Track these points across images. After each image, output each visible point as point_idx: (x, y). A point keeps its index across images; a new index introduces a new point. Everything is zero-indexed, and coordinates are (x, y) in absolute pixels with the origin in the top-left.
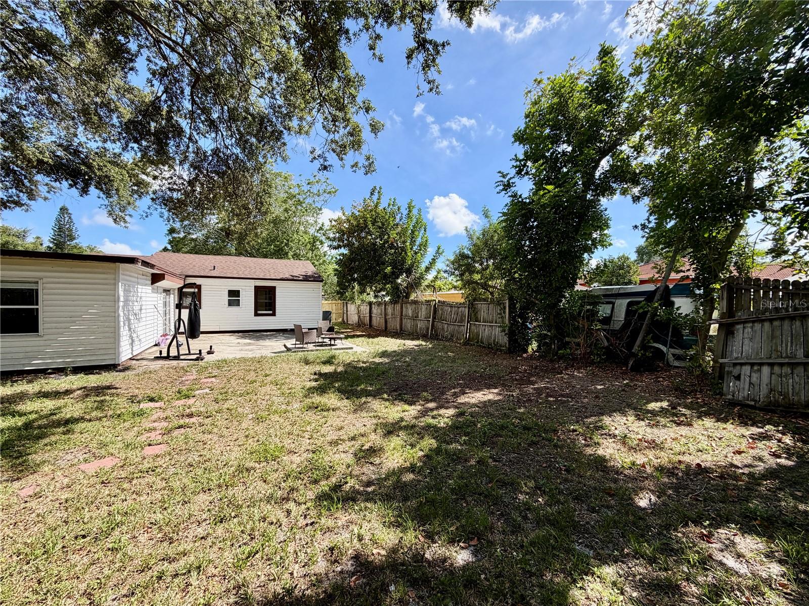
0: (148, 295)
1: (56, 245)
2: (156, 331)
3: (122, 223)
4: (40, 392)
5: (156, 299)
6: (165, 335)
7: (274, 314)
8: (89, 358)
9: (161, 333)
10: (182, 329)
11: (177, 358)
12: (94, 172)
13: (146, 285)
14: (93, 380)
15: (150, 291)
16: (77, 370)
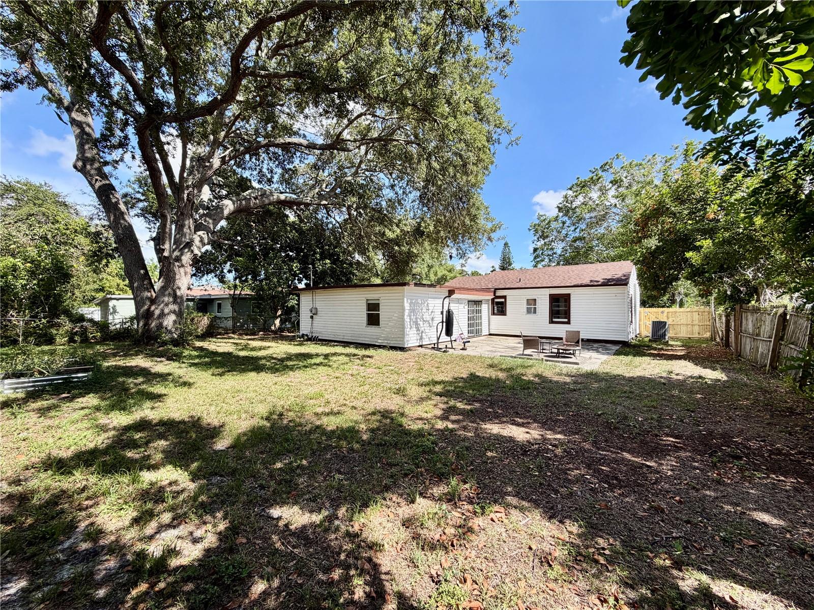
5: (455, 308)
7: (569, 323)
8: (395, 342)
13: (439, 298)
16: (391, 348)
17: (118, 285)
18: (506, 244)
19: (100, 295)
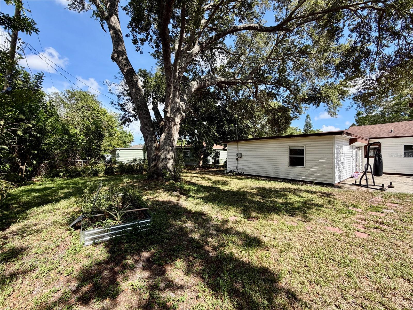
0: (348, 150)
1: (305, 131)
2: (352, 170)
3: (334, 116)
4: (306, 190)
5: (352, 152)
6: (357, 172)
8: (322, 179)
9: (354, 171)
10: (369, 170)
11: (366, 186)
12: (322, 96)
13: (347, 145)
14: (324, 189)
15: (349, 148)
16: (318, 184)
17: (118, 143)
18: (308, 116)
19: (111, 148)
